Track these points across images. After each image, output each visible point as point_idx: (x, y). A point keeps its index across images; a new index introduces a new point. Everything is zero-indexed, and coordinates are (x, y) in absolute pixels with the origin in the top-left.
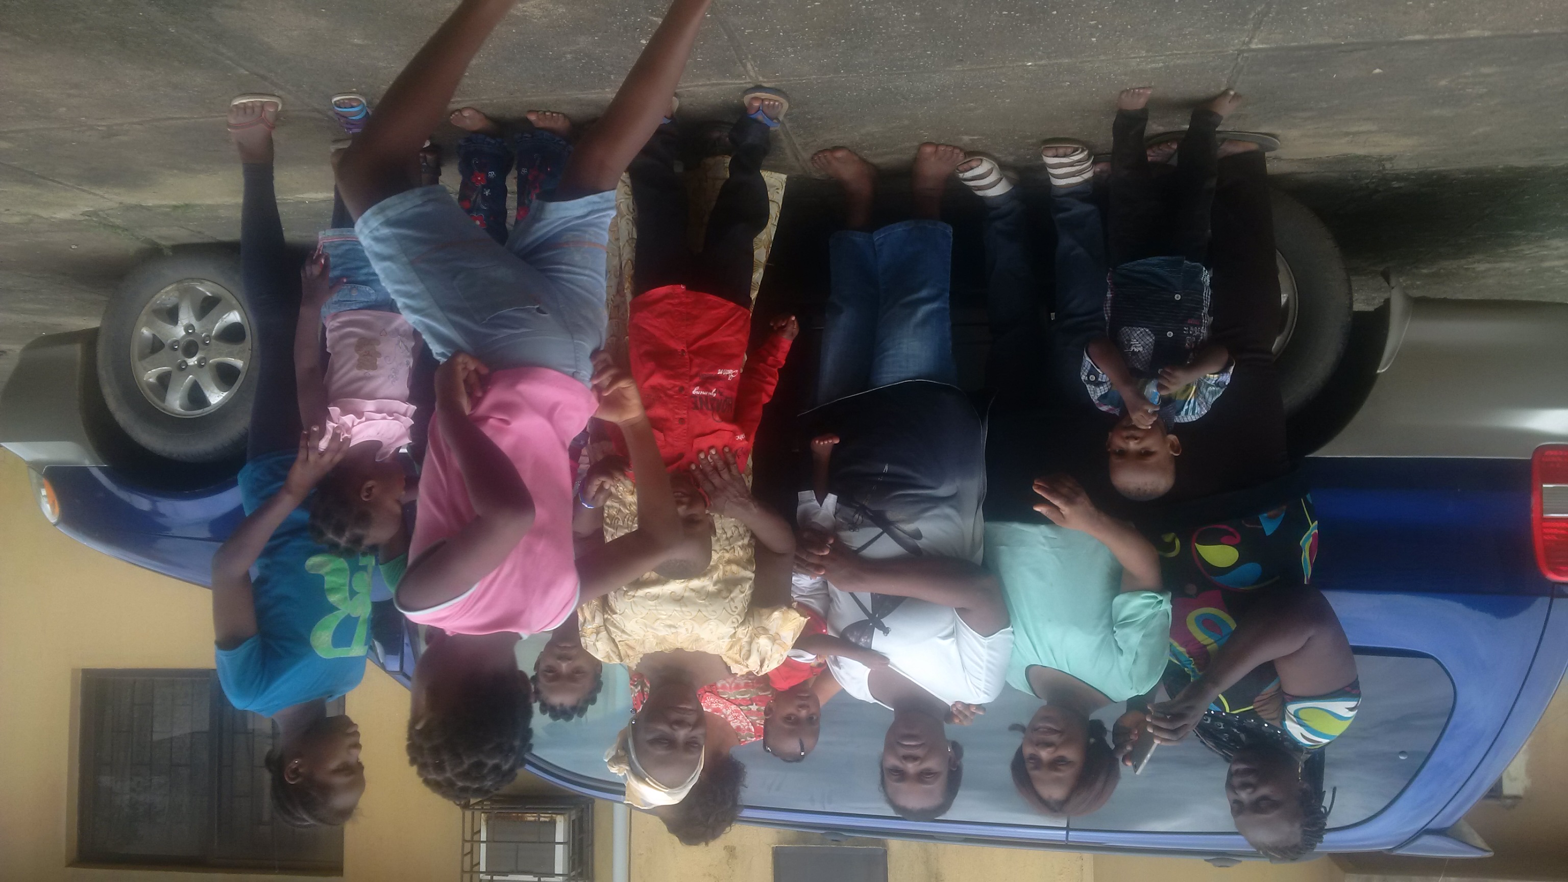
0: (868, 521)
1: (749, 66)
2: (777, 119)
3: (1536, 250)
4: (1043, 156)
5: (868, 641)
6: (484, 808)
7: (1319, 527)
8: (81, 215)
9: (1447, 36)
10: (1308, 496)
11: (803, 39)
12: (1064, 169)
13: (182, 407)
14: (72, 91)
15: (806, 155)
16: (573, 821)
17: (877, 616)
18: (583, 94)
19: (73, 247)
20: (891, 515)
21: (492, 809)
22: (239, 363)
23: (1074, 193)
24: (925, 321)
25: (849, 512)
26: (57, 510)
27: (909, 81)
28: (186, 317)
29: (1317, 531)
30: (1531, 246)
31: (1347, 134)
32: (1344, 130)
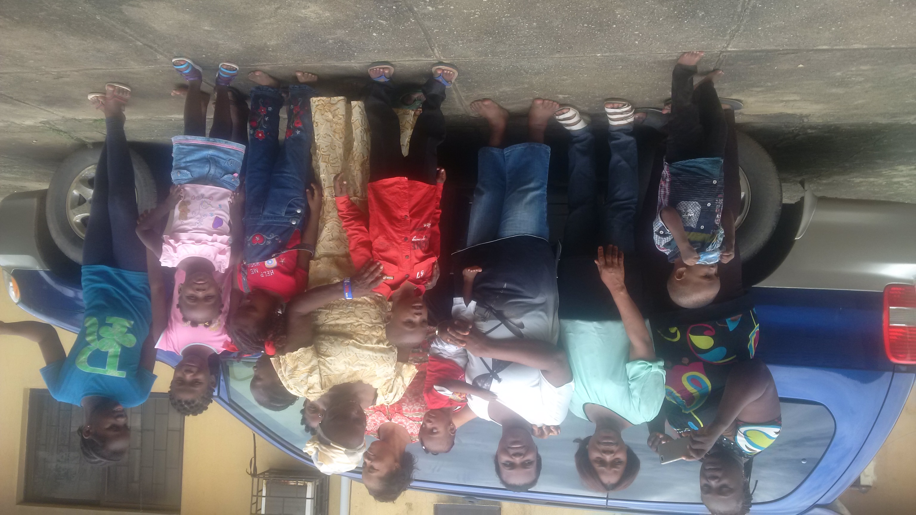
0: (494, 317)
1: (436, 51)
2: (451, 82)
3: (890, 171)
4: (605, 108)
5: (489, 386)
6: (265, 476)
7: (760, 327)
8: (40, 123)
9: (841, 47)
10: (754, 309)
11: (467, 36)
12: (617, 115)
14: (38, 51)
15: (468, 103)
16: (317, 486)
17: (495, 371)
18: (338, 63)
19: (34, 141)
20: (506, 313)
21: (270, 477)
23: (622, 130)
24: (531, 202)
25: (482, 310)
26: (19, 295)
27: (529, 62)
29: (758, 330)
30: (886, 169)
31: (782, 101)
32: (781, 99)
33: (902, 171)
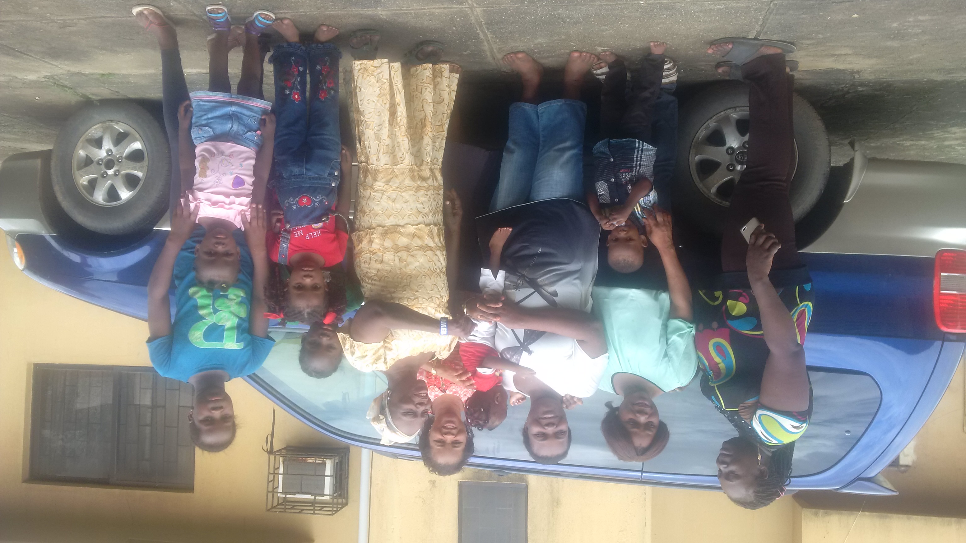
6: (282, 454)
8: (43, 77)
13: (104, 200)
16: (337, 463)
17: (526, 344)
18: (363, 11)
19: (37, 98)
20: (540, 281)
21: (286, 454)
22: (140, 174)
23: (664, 88)
24: (568, 161)
25: (514, 278)
26: (24, 261)
27: (567, 10)
28: (107, 144)
31: (833, 55)
32: (832, 53)
33: (955, 133)
